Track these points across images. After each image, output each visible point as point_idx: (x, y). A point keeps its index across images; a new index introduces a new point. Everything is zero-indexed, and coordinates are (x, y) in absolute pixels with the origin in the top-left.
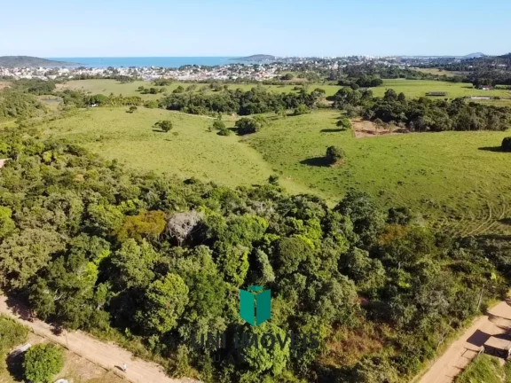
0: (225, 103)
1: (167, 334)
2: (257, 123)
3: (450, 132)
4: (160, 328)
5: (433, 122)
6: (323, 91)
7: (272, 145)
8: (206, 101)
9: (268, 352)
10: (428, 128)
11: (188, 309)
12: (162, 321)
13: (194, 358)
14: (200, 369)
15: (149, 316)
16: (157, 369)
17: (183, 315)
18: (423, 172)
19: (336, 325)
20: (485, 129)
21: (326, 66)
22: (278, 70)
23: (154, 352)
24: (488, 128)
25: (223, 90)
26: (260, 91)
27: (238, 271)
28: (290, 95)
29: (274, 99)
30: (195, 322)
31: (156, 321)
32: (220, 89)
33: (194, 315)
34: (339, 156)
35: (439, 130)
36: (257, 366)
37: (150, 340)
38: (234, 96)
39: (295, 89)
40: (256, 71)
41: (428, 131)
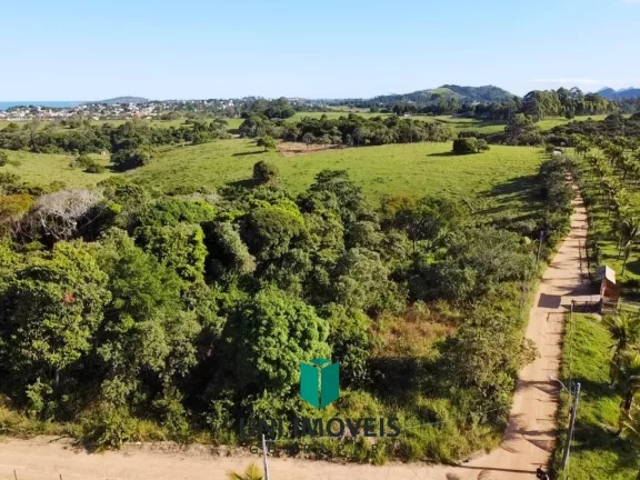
0: (88, 141)
1: (71, 370)
2: (145, 153)
3: (392, 145)
4: (54, 358)
5: (373, 134)
6: (225, 123)
7: (172, 176)
8: (58, 140)
9: (300, 345)
10: (368, 141)
11: (111, 314)
12: (56, 342)
13: (141, 403)
14: (158, 415)
15: (21, 337)
16: (56, 446)
17: (102, 326)
18: (380, 181)
19: (372, 312)
20: (427, 140)
21: (219, 105)
22: (157, 109)
23: (42, 416)
24: (431, 139)
25: (83, 126)
26: (139, 125)
27: (192, 259)
28: (182, 130)
29: (160, 134)
30: (133, 331)
31: (41, 344)
32: (78, 125)
33: (129, 322)
34: (272, 173)
35: (380, 143)
36: (284, 373)
37: (30, 394)
38: (101, 132)
39: (187, 122)
40: (126, 110)
41: (368, 145)
